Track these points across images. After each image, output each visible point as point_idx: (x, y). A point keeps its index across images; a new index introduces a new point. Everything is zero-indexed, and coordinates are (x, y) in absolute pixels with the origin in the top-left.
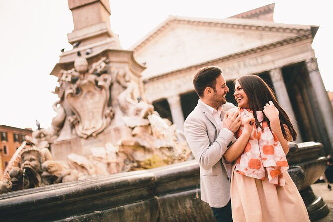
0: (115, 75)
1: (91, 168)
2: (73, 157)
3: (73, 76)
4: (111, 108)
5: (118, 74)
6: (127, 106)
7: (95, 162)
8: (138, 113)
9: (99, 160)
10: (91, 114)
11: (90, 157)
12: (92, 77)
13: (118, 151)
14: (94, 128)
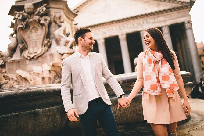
0: (53, 17)
1: (31, 80)
2: (20, 72)
3: (23, 16)
4: (48, 39)
5: (55, 16)
6: (60, 39)
7: (34, 76)
8: (67, 44)
9: (38, 75)
10: (34, 43)
11: (32, 72)
12: (36, 17)
13: (50, 70)
14: (36, 53)
